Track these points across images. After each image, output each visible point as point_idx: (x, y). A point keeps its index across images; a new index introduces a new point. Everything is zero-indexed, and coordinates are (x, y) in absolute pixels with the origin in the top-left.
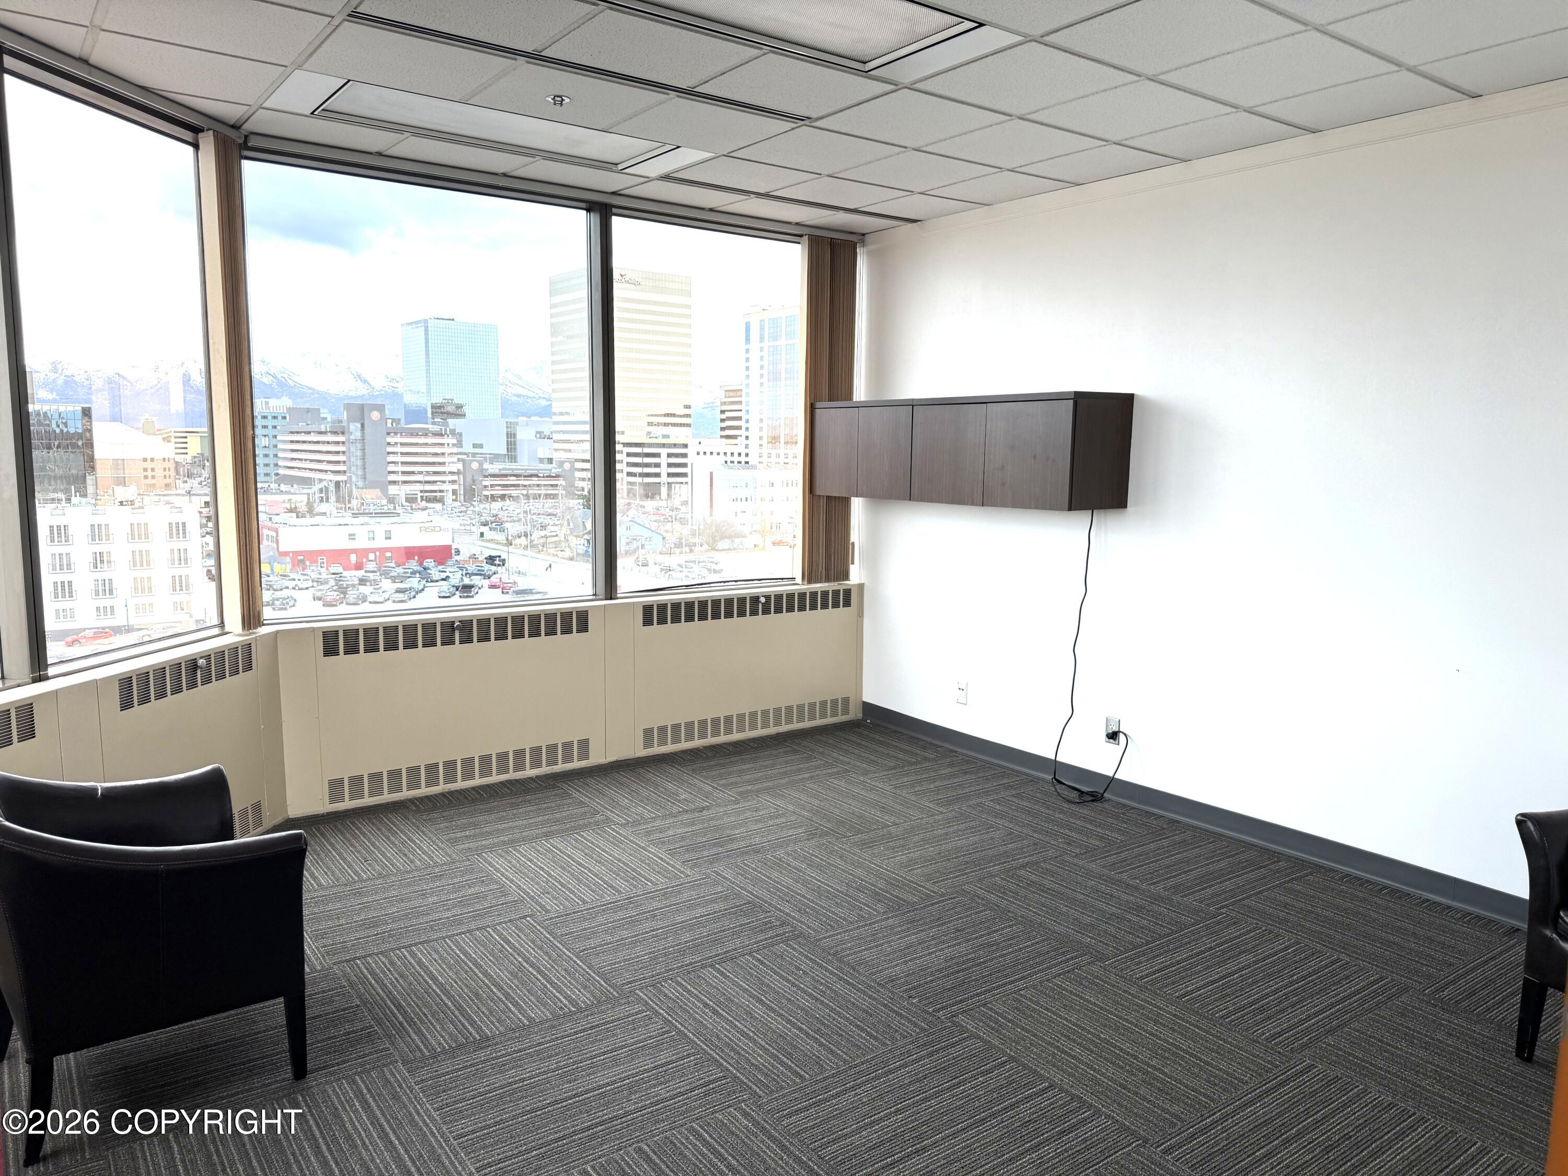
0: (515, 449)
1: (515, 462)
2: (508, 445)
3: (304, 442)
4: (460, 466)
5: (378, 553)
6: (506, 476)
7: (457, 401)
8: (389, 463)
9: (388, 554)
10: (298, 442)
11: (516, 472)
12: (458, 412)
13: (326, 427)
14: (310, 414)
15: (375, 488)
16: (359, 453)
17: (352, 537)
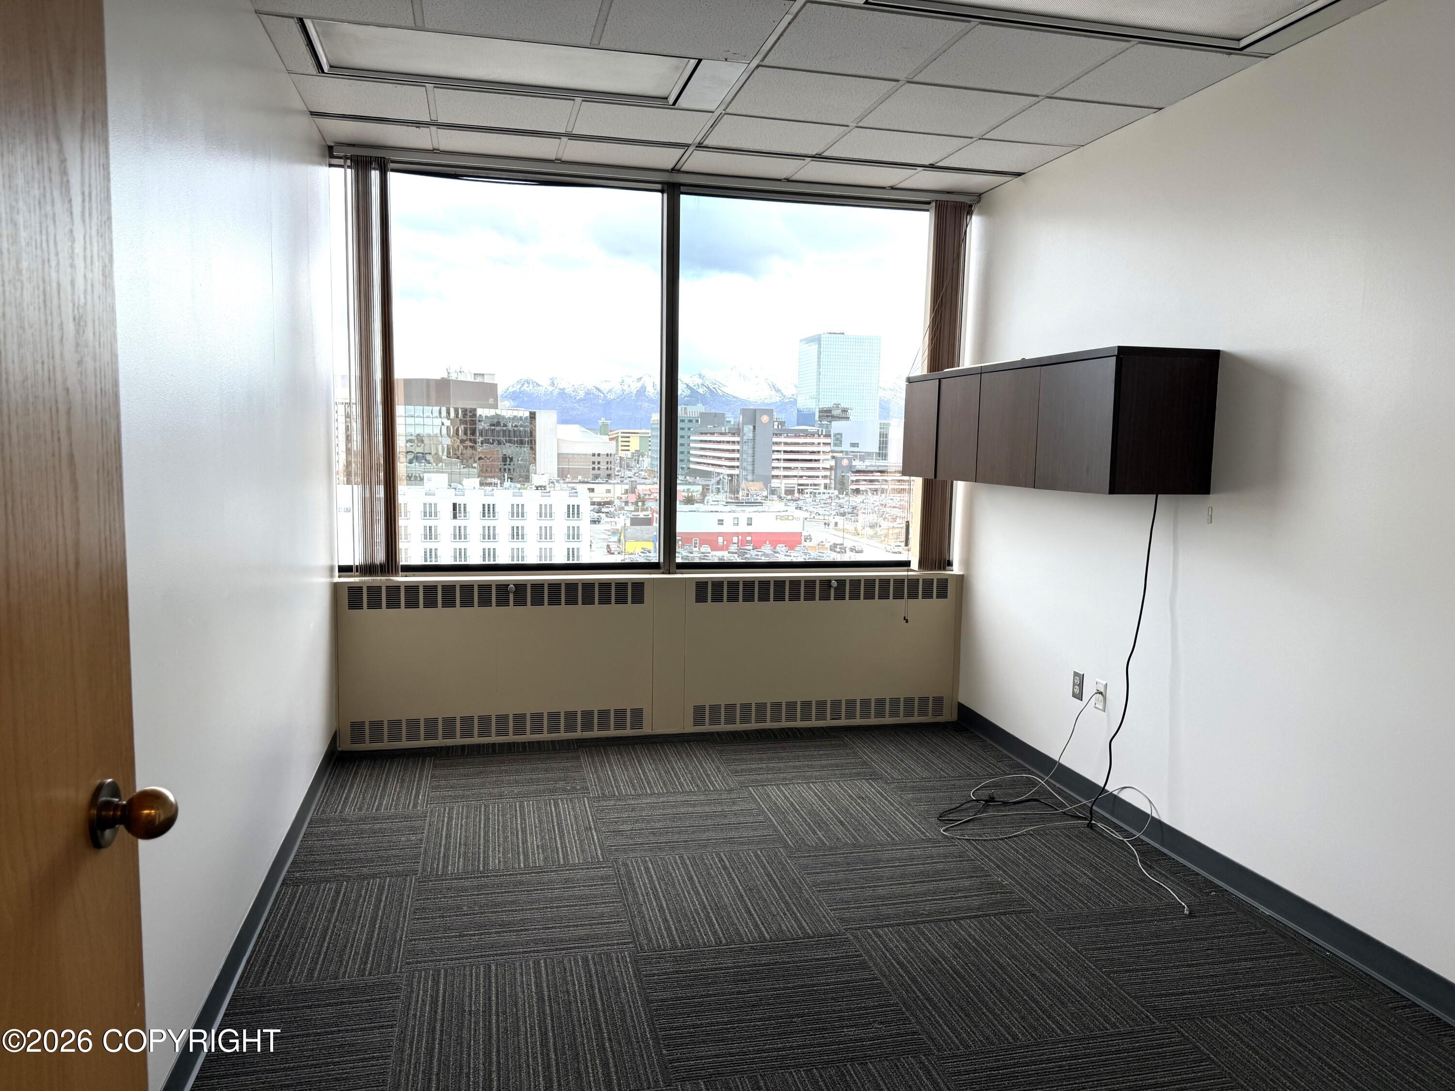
0: (886, 447)
1: (885, 460)
2: (880, 444)
3: (710, 441)
4: (833, 463)
5: (740, 537)
6: (872, 472)
7: (844, 405)
8: (773, 460)
9: (749, 538)
10: (706, 441)
11: (881, 469)
12: (844, 415)
13: (725, 429)
14: (716, 418)
15: (759, 481)
16: (750, 451)
17: (721, 522)
